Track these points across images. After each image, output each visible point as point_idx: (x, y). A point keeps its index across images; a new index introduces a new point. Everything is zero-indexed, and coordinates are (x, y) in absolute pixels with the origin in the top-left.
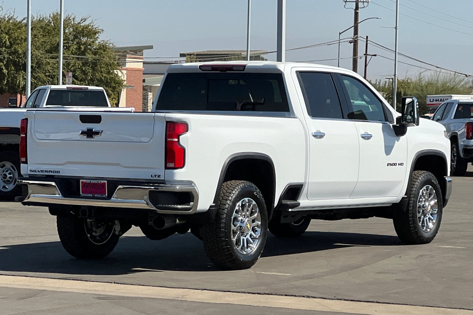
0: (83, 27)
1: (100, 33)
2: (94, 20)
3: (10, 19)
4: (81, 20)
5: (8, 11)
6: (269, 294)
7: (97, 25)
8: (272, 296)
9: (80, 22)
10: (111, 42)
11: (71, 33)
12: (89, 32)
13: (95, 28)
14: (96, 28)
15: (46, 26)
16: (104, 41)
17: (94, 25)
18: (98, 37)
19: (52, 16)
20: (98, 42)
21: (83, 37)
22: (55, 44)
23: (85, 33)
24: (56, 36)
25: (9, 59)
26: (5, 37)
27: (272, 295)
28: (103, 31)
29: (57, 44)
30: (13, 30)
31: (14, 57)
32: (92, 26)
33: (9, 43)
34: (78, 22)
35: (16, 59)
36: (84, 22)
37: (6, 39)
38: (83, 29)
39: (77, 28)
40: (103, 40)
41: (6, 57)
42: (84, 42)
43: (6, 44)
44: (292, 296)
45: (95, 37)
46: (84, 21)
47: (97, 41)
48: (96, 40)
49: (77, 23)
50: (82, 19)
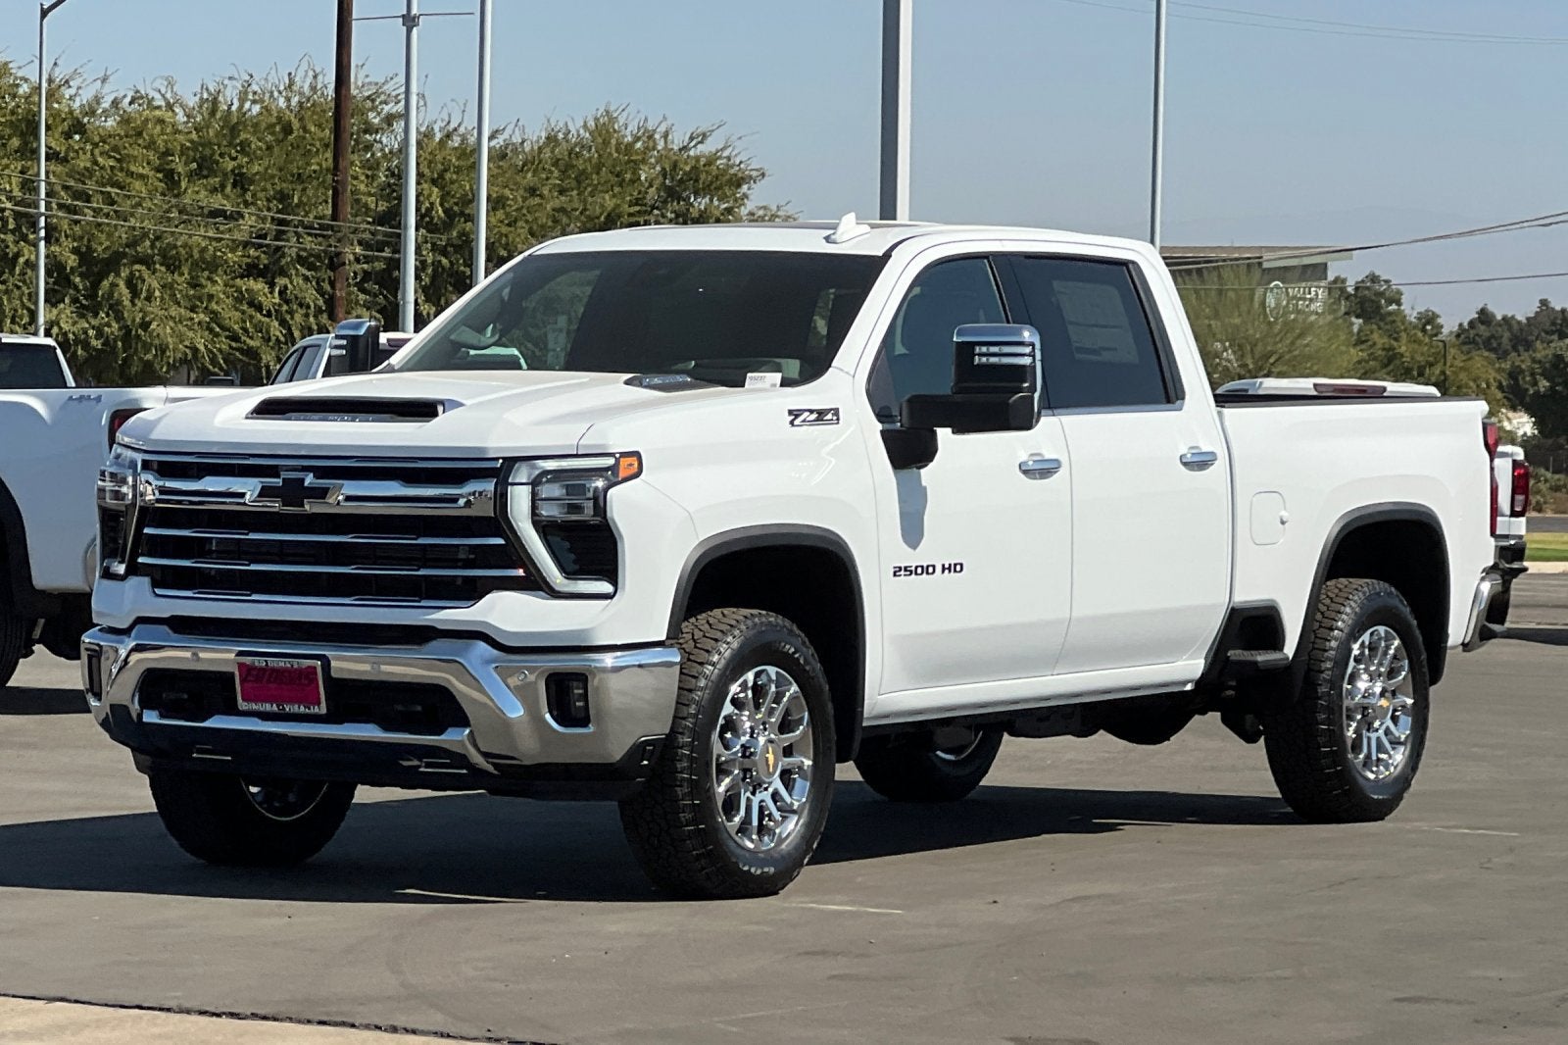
0: (697, 159)
1: (755, 182)
2: (734, 138)
3: (448, 136)
4: (692, 139)
5: (445, 108)
6: (265, 1018)
7: (745, 155)
8: (276, 1023)
9: (685, 144)
10: (788, 214)
11: (652, 180)
12: (717, 178)
13: (737, 163)
14: (741, 162)
15: (570, 157)
16: (765, 208)
17: (734, 153)
18: (745, 196)
19: (591, 124)
20: (746, 212)
21: (696, 194)
22: (598, 218)
23: (701, 182)
24: (602, 191)
25: (440, 269)
26: (430, 195)
27: (275, 1019)
28: (763, 175)
29: (606, 218)
30: (457, 173)
31: (458, 261)
32: (729, 158)
33: (444, 212)
34: (681, 146)
35: (462, 268)
36: (699, 146)
37: (432, 199)
38: (694, 168)
39: (675, 166)
40: (764, 204)
41: (429, 261)
42: (700, 210)
43: (432, 218)
44: (343, 1024)
45: (738, 195)
46: (701, 142)
47: (743, 208)
48: (741, 205)
49: (676, 148)
50: (692, 134)
